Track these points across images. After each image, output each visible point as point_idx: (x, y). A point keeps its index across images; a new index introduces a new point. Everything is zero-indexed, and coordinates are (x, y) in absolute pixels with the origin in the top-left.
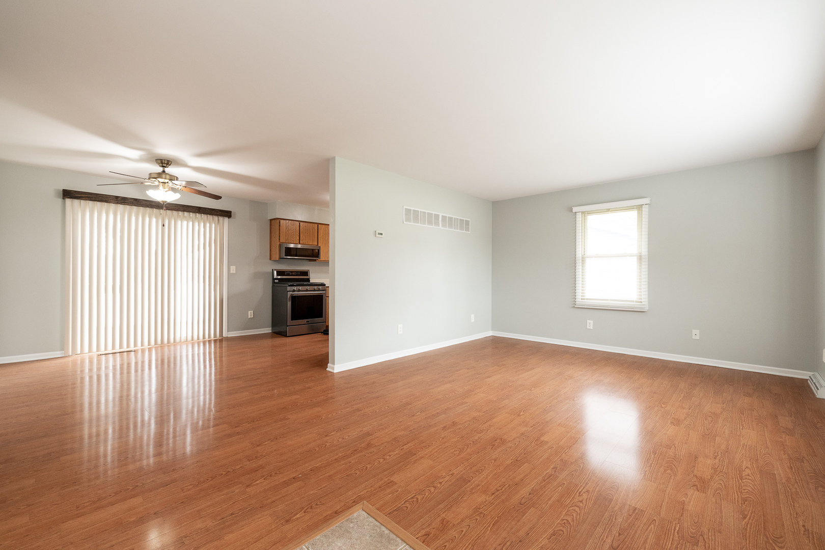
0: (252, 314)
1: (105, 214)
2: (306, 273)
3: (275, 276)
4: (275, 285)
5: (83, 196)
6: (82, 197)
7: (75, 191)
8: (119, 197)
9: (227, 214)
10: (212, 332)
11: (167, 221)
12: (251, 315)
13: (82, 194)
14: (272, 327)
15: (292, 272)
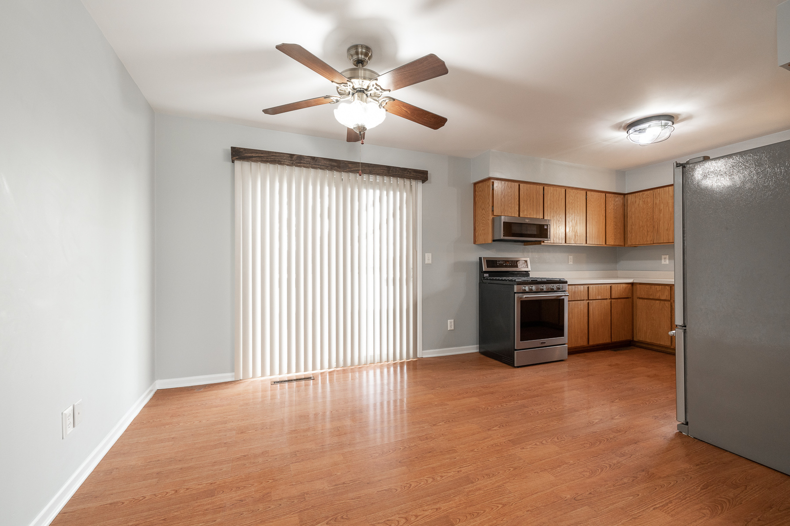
0: (453, 323)
1: (278, 183)
2: (514, 263)
3: (485, 268)
4: (484, 281)
5: (254, 155)
6: (252, 157)
7: (245, 149)
8: (294, 155)
9: (421, 176)
10: (404, 352)
11: (350, 189)
12: (451, 326)
13: (252, 153)
14: (480, 344)
15: (506, 261)
